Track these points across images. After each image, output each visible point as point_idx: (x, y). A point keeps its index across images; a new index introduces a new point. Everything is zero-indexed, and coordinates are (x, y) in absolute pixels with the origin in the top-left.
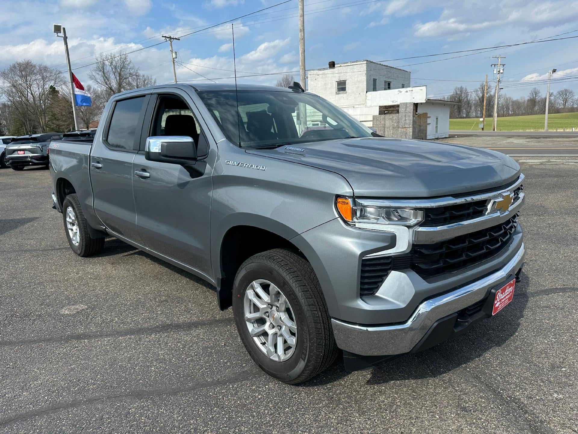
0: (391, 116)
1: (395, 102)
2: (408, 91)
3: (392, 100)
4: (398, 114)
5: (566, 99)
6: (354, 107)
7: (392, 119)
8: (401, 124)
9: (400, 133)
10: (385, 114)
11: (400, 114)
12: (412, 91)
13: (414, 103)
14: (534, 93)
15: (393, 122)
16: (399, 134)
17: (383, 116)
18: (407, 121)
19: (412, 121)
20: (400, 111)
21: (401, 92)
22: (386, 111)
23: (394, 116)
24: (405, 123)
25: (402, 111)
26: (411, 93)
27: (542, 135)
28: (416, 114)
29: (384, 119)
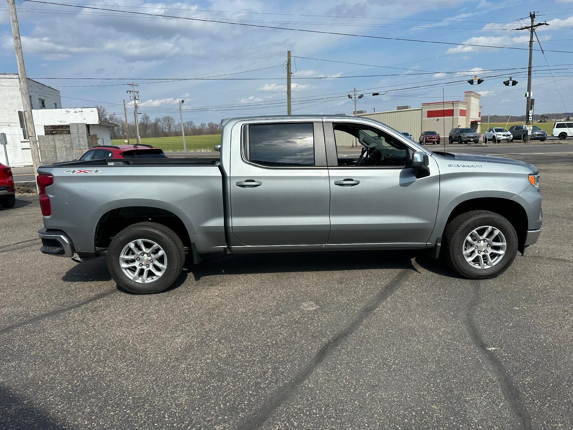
0: (61, 137)
1: (64, 122)
2: (77, 112)
3: (60, 120)
4: (69, 135)
5: (170, 125)
6: (9, 125)
7: (63, 140)
8: (75, 145)
9: (76, 155)
10: (53, 134)
11: (72, 135)
12: (82, 111)
13: (86, 124)
14: (145, 118)
15: (64, 143)
16: (74, 156)
17: (51, 137)
18: (82, 142)
19: (87, 142)
20: (71, 133)
21: (69, 112)
22: (54, 131)
23: (66, 137)
24: (79, 144)
25: (74, 131)
26: (81, 114)
27: (199, 155)
28: (90, 136)
29: (54, 140)
